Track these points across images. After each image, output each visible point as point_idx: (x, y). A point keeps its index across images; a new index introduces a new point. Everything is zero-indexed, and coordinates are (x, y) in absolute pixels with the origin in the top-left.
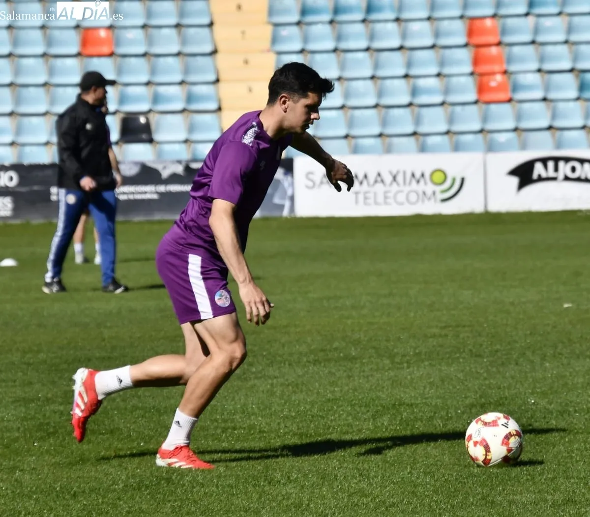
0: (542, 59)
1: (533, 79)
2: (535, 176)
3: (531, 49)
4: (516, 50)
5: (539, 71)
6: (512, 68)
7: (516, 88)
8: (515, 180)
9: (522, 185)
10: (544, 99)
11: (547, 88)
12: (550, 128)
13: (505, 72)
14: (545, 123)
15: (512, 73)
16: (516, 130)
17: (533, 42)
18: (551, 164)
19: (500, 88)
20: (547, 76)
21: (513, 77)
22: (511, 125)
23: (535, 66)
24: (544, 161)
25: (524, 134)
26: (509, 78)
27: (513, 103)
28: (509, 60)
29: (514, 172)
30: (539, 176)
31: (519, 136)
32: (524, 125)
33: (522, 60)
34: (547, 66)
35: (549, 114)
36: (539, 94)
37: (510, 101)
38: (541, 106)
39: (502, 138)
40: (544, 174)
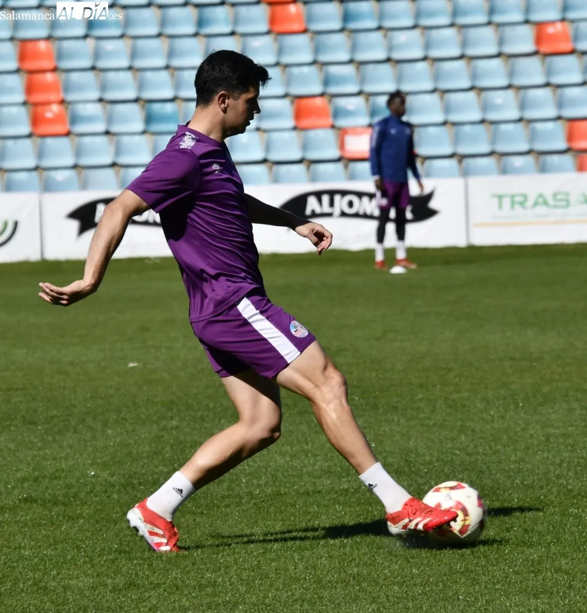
0: (103, 87)
1: (94, 109)
2: (97, 219)
3: (90, 75)
4: (74, 76)
5: (101, 100)
6: (70, 97)
7: (74, 120)
8: (75, 224)
9: (83, 230)
10: (107, 133)
11: (110, 120)
12: (114, 165)
13: (62, 102)
14: (108, 160)
15: (69, 103)
16: (75, 167)
17: (93, 68)
19: (57, 119)
20: (109, 106)
21: (70, 106)
22: (70, 161)
23: (95, 95)
24: (106, 202)
25: (84, 172)
26: (67, 108)
27: (72, 137)
28: (67, 89)
29: (74, 215)
31: (79, 174)
32: (85, 161)
33: (81, 88)
34: (110, 95)
35: (112, 150)
36: (101, 127)
37: (68, 134)
38: (104, 139)
39: (60, 176)
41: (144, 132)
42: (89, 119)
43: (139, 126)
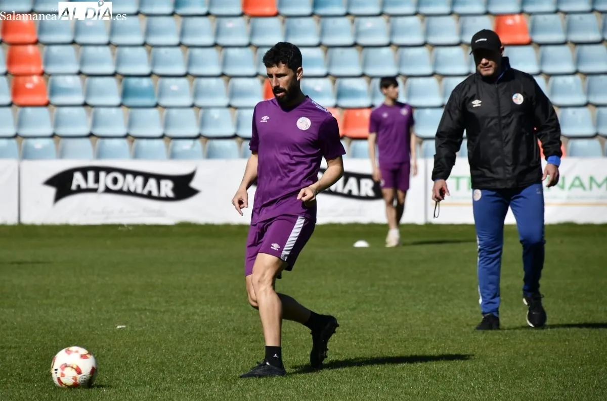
0: (82, 61)
1: (73, 82)
2: (74, 187)
3: (70, 49)
4: (55, 50)
5: (80, 73)
6: (51, 69)
7: (53, 91)
8: (52, 191)
9: (58, 197)
10: (85, 105)
11: (88, 92)
12: (90, 135)
13: (43, 74)
14: (85, 131)
15: (50, 75)
16: (53, 136)
17: (73, 43)
18: (91, 175)
19: (37, 90)
20: (87, 79)
21: (51, 78)
22: (49, 131)
23: (75, 68)
24: (84, 171)
25: (62, 141)
26: (47, 80)
27: (51, 107)
28: (47, 61)
29: (50, 182)
30: (79, 186)
31: (57, 143)
32: (62, 131)
33: (61, 61)
34: (88, 69)
35: (89, 121)
36: (79, 99)
37: (47, 104)
38: (82, 110)
39: (38, 144)
40: (83, 185)
41: (120, 105)
42: (68, 91)
43: (116, 100)
